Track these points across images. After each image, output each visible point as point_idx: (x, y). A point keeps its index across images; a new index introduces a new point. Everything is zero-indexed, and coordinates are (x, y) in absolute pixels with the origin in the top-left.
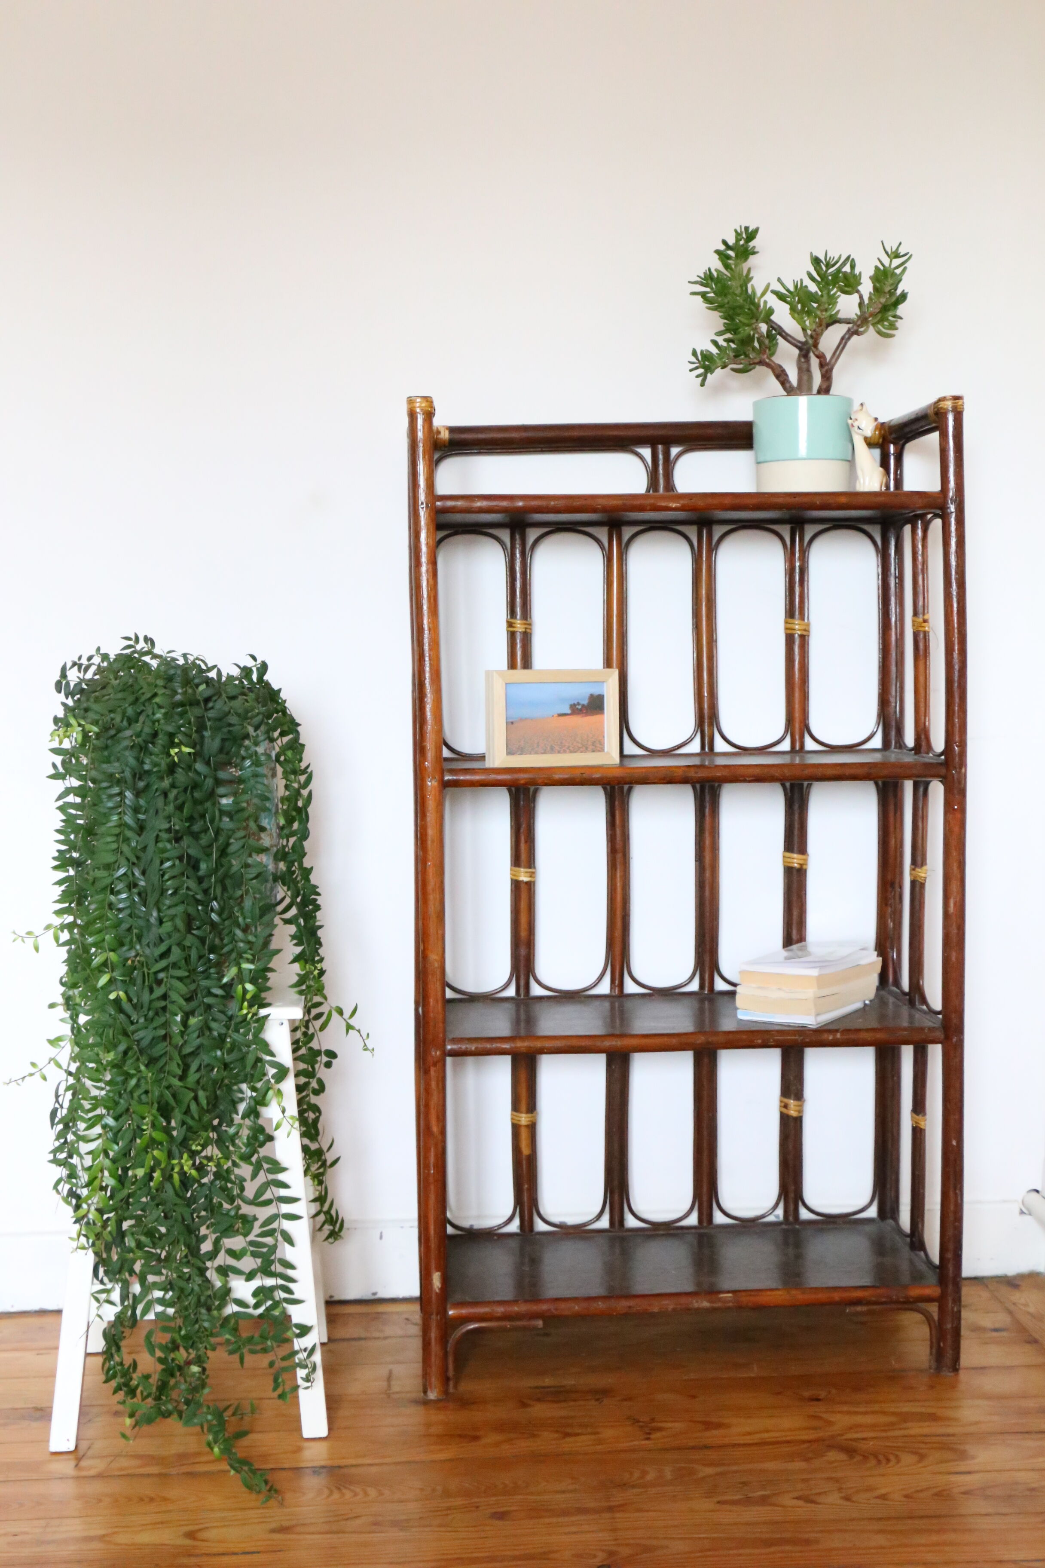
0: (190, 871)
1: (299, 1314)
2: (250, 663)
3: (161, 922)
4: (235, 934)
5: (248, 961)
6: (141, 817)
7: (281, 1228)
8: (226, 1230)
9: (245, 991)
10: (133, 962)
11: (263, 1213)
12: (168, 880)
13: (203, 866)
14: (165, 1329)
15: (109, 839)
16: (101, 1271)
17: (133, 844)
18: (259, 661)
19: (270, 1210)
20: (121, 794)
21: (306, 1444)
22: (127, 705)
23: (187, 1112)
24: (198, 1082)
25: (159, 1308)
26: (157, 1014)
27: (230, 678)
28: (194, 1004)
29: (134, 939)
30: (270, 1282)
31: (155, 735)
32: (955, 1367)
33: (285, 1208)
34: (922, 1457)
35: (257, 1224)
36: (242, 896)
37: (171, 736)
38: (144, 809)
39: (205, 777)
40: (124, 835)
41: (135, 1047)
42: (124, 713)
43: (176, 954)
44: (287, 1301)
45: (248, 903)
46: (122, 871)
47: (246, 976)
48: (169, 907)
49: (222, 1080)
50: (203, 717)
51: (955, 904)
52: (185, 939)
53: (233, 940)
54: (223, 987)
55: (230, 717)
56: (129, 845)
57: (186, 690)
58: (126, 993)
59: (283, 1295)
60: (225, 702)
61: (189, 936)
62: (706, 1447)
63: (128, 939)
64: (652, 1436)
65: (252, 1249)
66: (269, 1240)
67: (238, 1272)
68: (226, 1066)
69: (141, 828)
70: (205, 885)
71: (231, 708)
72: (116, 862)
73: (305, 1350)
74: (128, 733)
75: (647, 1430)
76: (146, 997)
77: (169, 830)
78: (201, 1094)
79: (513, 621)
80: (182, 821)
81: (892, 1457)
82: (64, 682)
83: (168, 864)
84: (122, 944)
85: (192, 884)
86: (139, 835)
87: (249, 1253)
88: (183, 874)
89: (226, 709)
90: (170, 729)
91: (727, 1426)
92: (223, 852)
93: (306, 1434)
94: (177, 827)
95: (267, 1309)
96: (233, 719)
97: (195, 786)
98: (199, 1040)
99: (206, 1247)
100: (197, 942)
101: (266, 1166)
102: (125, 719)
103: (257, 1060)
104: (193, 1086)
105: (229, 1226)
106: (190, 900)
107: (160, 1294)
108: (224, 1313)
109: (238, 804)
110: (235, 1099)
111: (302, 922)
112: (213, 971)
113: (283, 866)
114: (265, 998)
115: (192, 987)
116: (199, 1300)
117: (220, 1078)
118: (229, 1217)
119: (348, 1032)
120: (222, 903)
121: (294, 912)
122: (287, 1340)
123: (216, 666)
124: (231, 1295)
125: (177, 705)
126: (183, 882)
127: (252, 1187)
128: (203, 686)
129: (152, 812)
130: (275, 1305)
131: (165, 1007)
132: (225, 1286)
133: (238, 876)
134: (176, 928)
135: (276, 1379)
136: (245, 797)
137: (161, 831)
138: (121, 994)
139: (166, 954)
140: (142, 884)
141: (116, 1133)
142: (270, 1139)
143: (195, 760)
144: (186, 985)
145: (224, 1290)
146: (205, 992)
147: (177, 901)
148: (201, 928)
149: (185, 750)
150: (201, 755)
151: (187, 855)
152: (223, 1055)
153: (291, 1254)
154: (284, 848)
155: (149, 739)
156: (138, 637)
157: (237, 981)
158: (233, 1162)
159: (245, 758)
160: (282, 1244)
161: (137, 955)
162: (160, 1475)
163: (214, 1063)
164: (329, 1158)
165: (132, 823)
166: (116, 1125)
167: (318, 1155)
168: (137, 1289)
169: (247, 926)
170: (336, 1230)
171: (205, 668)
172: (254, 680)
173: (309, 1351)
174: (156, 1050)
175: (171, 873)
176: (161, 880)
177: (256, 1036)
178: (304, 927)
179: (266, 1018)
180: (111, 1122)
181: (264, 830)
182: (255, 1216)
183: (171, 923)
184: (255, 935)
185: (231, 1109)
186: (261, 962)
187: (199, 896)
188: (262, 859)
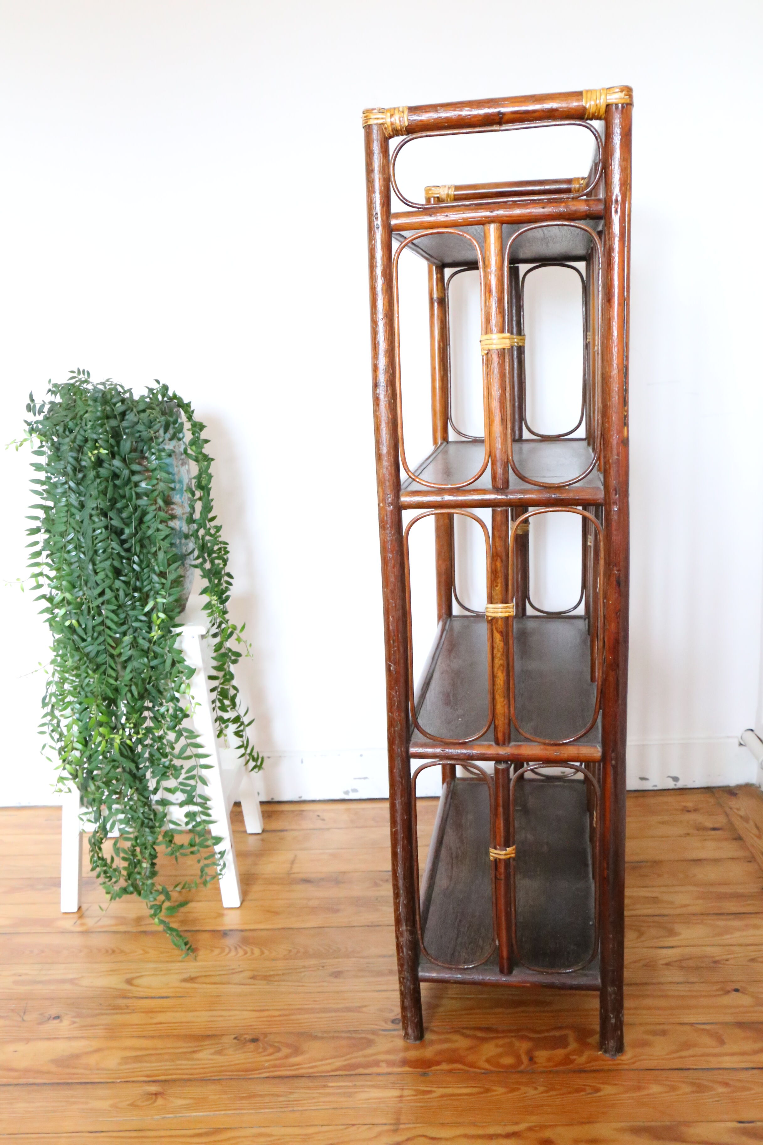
0: (113, 536)
1: (215, 830)
2: (155, 386)
3: (96, 573)
4: (152, 578)
5: (164, 597)
6: (83, 499)
7: (199, 774)
8: (163, 775)
9: (158, 617)
10: (81, 599)
11: (187, 764)
12: (99, 542)
13: (127, 531)
14: (126, 839)
16: (85, 800)
17: (78, 518)
18: (161, 385)
19: (192, 762)
20: (66, 483)
21: (226, 912)
22: (68, 420)
23: (127, 701)
24: (131, 680)
25: (121, 826)
26: (100, 634)
27: (143, 397)
28: (124, 628)
29: (83, 583)
30: (195, 809)
31: (86, 440)
33: (203, 761)
34: (641, 933)
35: (183, 771)
36: (156, 551)
37: (96, 441)
38: (83, 493)
39: (123, 470)
40: (71, 512)
41: (85, 658)
42: (65, 427)
43: (109, 594)
44: (205, 821)
45: (161, 555)
46: (72, 536)
47: (160, 607)
48: (101, 562)
49: (150, 677)
50: (119, 426)
52: (114, 582)
53: (151, 582)
54: (148, 614)
55: (139, 425)
56: (74, 519)
57: (105, 409)
58: (78, 621)
59: (204, 818)
60: (136, 415)
61: (117, 581)
63: (79, 583)
65: (182, 787)
66: (192, 782)
67: (172, 803)
68: (152, 668)
69: (82, 506)
70: (126, 546)
71: (139, 419)
72: (66, 530)
73: (220, 853)
74: (67, 440)
76: (90, 624)
77: (97, 508)
78: (133, 688)
80: (106, 501)
82: (32, 405)
83: (99, 531)
84: (74, 587)
85: (114, 544)
86: (80, 511)
87: (179, 790)
88: (108, 538)
89: (136, 420)
90: (95, 436)
92: (141, 521)
94: (102, 506)
95: (193, 826)
96: (140, 427)
97: (116, 476)
98: (130, 651)
99: (152, 784)
100: (123, 585)
101: (185, 734)
102: (67, 430)
103: (173, 663)
104: (128, 683)
105: (165, 772)
106: (115, 556)
107: (121, 816)
108: (164, 829)
109: (153, 486)
110: (162, 689)
111: (208, 566)
112: (138, 604)
113: (195, 526)
114: (177, 620)
115: (122, 616)
116: (143, 823)
117: (148, 676)
118: (164, 766)
119: (239, 643)
120: (142, 557)
121: (200, 560)
122: (208, 846)
123: (130, 390)
124: (168, 817)
125: (99, 419)
126: (110, 544)
127: (178, 747)
128: (119, 404)
129: (88, 495)
130: (199, 824)
131: (104, 630)
132: (164, 812)
133: (152, 538)
134: (107, 576)
135: (202, 870)
136: (155, 482)
137: (93, 509)
138: (74, 622)
139: (102, 594)
140: (84, 545)
141: (80, 714)
142: (186, 716)
143: (113, 457)
144: (117, 615)
145: (163, 814)
146: (133, 619)
147: (106, 558)
148: (126, 575)
149: (103, 451)
150: (119, 454)
151: (111, 525)
152: (149, 661)
153: (207, 791)
154: (191, 514)
155: (82, 444)
156: (79, 371)
157: (155, 611)
158: (164, 731)
159: (153, 454)
160: (200, 784)
161: (84, 594)
162: (125, 932)
163: (142, 667)
164: (246, 720)
165: (76, 503)
166: (80, 708)
167: (237, 720)
168: (105, 812)
169: (161, 572)
170: (259, 763)
171: (122, 391)
172: (160, 397)
173: (222, 853)
174: (101, 659)
175: (100, 538)
176: (95, 543)
177: (171, 647)
178: (209, 570)
179: (179, 635)
180: (78, 706)
181: (173, 503)
182: (182, 766)
183: (103, 573)
184: (166, 578)
185: (160, 696)
186: (171, 597)
187: (123, 554)
188: (175, 524)
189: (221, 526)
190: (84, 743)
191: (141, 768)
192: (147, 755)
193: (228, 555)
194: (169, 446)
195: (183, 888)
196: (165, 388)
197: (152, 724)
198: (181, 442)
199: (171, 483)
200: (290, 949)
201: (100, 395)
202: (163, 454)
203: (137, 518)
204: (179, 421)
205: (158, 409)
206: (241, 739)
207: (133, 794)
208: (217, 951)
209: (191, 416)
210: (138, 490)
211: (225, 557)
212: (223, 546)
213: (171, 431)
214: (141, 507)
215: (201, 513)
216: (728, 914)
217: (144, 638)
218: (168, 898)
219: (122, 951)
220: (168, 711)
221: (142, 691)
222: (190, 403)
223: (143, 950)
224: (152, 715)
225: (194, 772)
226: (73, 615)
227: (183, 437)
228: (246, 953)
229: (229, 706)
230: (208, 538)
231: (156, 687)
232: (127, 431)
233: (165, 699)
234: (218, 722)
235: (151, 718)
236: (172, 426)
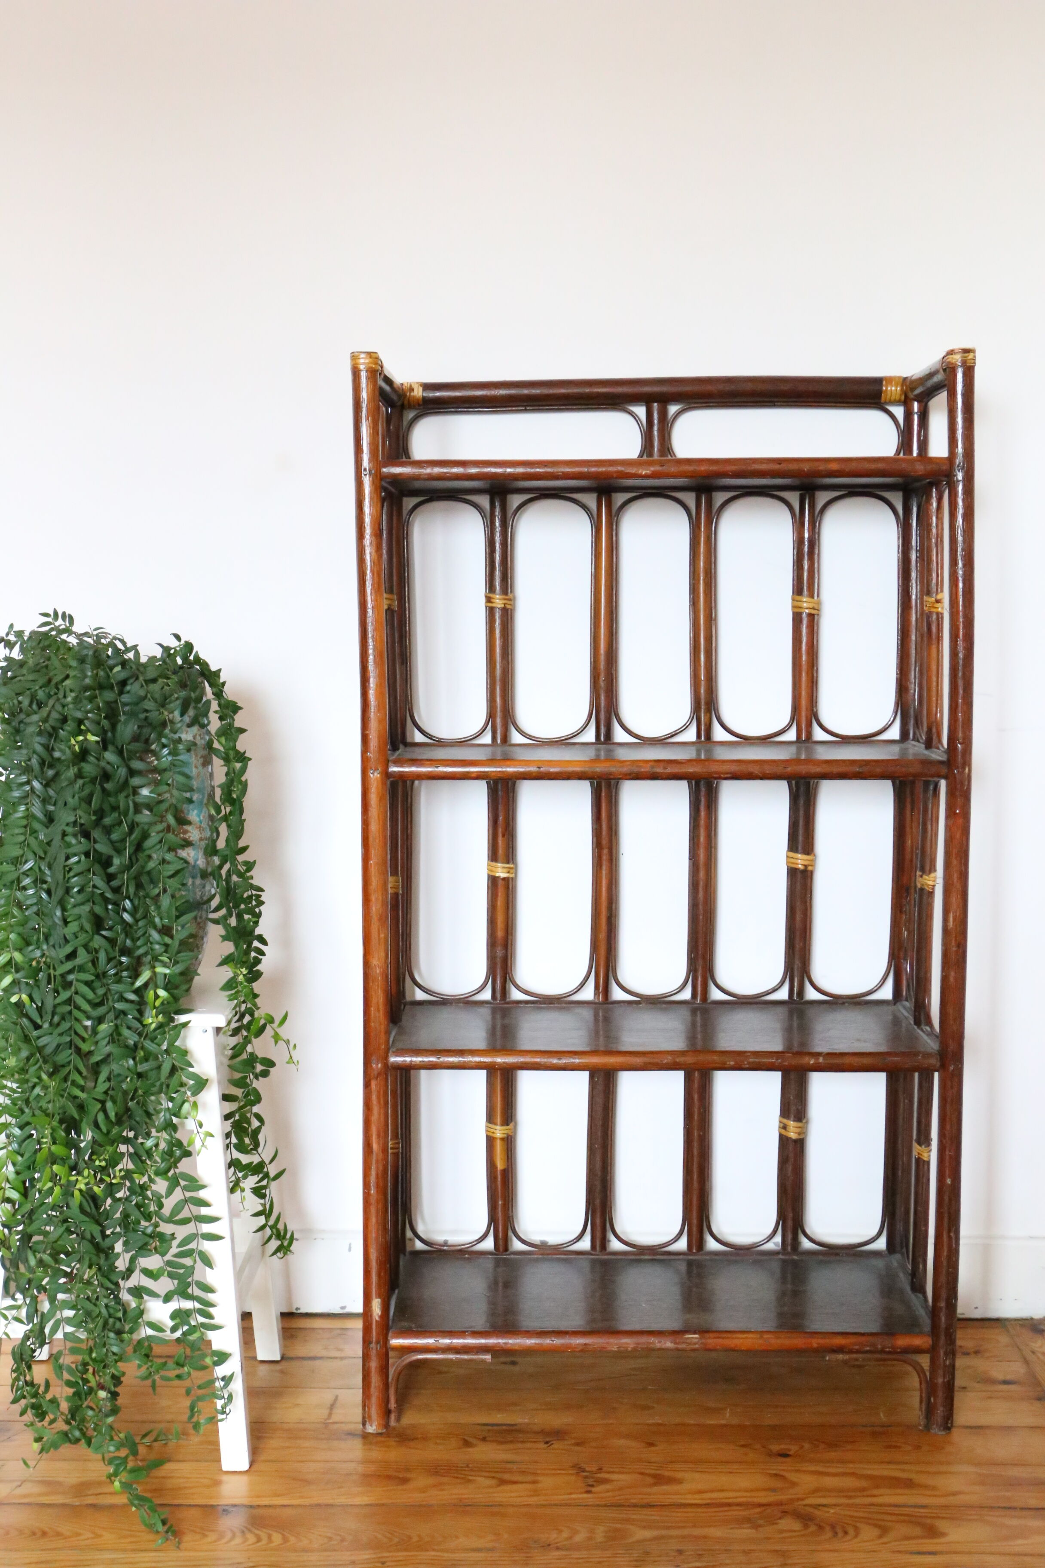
0: (97, 868)
1: (218, 1341)
2: (173, 643)
3: (66, 922)
4: (150, 935)
5: (165, 965)
6: (51, 808)
7: (200, 1248)
8: (141, 1248)
9: (157, 997)
10: (38, 963)
11: (181, 1232)
12: (74, 876)
13: (116, 861)
14: (73, 1351)
15: (17, 831)
16: (13, 1285)
17: (42, 837)
18: (183, 642)
19: (189, 1229)
20: (28, 782)
21: (225, 1478)
22: (37, 688)
23: (96, 1125)
24: (106, 1093)
25: (69, 1329)
26: (63, 1018)
27: (152, 659)
28: (102, 1010)
29: (42, 939)
30: (188, 1305)
31: (64, 720)
32: (948, 1424)
33: (206, 1228)
34: (884, 1531)
35: (175, 1243)
36: (159, 895)
37: (80, 722)
38: (54, 800)
39: (118, 767)
40: (31, 828)
41: (38, 1054)
42: (33, 698)
43: (83, 957)
44: (203, 1325)
45: (166, 901)
46: (28, 866)
47: (160, 981)
48: (75, 906)
49: (136, 1090)
50: (116, 702)
51: (955, 919)
52: (91, 940)
53: (148, 941)
54: (137, 991)
55: (146, 701)
56: (36, 838)
57: (97, 674)
58: (30, 996)
59: (201, 1319)
60: (142, 686)
61: (96, 937)
62: (649, 1506)
63: (35, 938)
64: (593, 1489)
65: (169, 1269)
66: (188, 1261)
67: (153, 1294)
68: (140, 1075)
69: (50, 819)
70: (114, 883)
71: (148, 692)
72: (23, 855)
73: (223, 1379)
74: (35, 718)
75: (590, 1481)
76: (50, 1002)
77: (75, 823)
78: (109, 1105)
79: (491, 595)
80: (90, 814)
81: (851, 1532)
83: (75, 859)
84: (28, 944)
85: (99, 881)
86: (47, 827)
87: (166, 1273)
88: (89, 870)
89: (142, 693)
90: (79, 715)
91: (679, 1481)
92: (139, 847)
93: (225, 1467)
94: (83, 821)
95: (184, 1334)
96: (149, 705)
97: (106, 776)
98: (108, 1047)
99: (121, 1264)
100: (105, 944)
101: (183, 1183)
102: (34, 702)
103: (174, 1070)
104: (101, 1097)
105: (146, 1244)
106: (98, 899)
107: (70, 1313)
108: (136, 1337)
109: (159, 795)
110: (151, 1111)
111: (233, 922)
112: (125, 974)
113: (216, 860)
114: (183, 1003)
115: (101, 991)
116: (106, 1323)
117: (133, 1088)
118: (144, 1233)
119: (276, 1042)
120: (136, 902)
121: (223, 911)
122: (205, 1368)
123: (135, 647)
124: (145, 1317)
125: (86, 688)
126: (91, 880)
127: (169, 1204)
128: (118, 669)
129: (60, 803)
130: (193, 1329)
131: (70, 1012)
132: (138, 1307)
133: (154, 873)
134: (82, 928)
135: (192, 1408)
136: (165, 788)
137: (68, 825)
138: (25, 997)
139: (72, 956)
140: (49, 879)
141: (20, 1145)
142: (188, 1154)
143: (105, 748)
144: (93, 990)
145: (137, 1312)
146: (116, 997)
147: (82, 900)
148: (110, 929)
149: (92, 738)
150: (113, 744)
151: (95, 850)
152: (136, 1064)
153: (210, 1276)
154: (214, 842)
155: (58, 725)
156: (56, 613)
157: (151, 986)
158: (149, 1176)
159: (164, 746)
160: (199, 1264)
161: (43, 955)
162: (64, 1505)
163: (125, 1073)
164: (272, 1170)
165: (39, 814)
166: (21, 1135)
167: (258, 1169)
168: (46, 1306)
169: (163, 926)
170: (286, 1244)
171: (123, 648)
172: (179, 661)
173: (227, 1380)
174: (61, 1058)
175: (77, 869)
176: (67, 876)
177: (171, 1044)
178: (234, 928)
179: (185, 1025)
180: (17, 1131)
181: (189, 823)
182: (173, 1234)
183: (76, 923)
184: (172, 937)
185: (148, 1121)
186: (178, 966)
187: (109, 895)
188: (188, 854)
189: (255, 862)
190: (22, 1190)
191: (109, 1236)
192: (118, 1215)
193: (262, 908)
194: (187, 735)
195: (156, 1440)
196: (189, 646)
197: (131, 1166)
198: (204, 730)
199: (186, 792)
200: (329, 1535)
201: (91, 653)
202: (181, 747)
203: (135, 842)
204: (204, 699)
205: (175, 678)
206: (262, 1201)
207: (92, 1277)
208: (212, 1537)
209: (222, 691)
210: (138, 799)
211: (257, 910)
212: (254, 892)
213: (191, 712)
214: (141, 826)
215: (227, 840)
216: (1022, 1509)
217: (129, 1028)
218: (135, 1453)
219: (58, 1534)
220: (157, 1145)
221: (121, 1112)
222: (220, 670)
223: (93, 1533)
224: (131, 1150)
225: (193, 1246)
226: (23, 986)
227: (209, 723)
228: (259, 1540)
229: (249, 1145)
230: (235, 878)
231: (143, 1105)
232: (126, 708)
233: (154, 1127)
234: (232, 1169)
235: (130, 1155)
236: (193, 705)
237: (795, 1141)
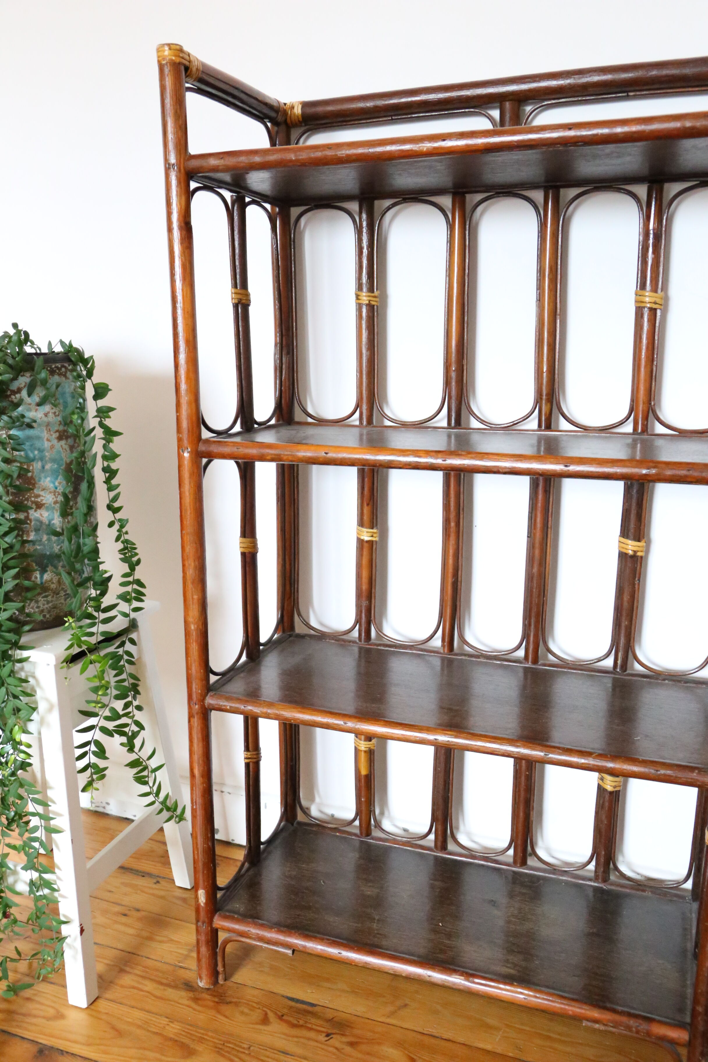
79: (359, 293)
93: (71, 1000)
167: (137, 763)
188: (41, 515)
206: (147, 786)
237: (611, 793)
